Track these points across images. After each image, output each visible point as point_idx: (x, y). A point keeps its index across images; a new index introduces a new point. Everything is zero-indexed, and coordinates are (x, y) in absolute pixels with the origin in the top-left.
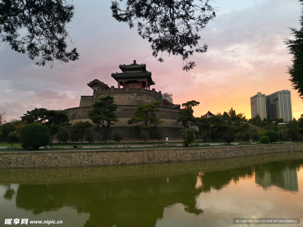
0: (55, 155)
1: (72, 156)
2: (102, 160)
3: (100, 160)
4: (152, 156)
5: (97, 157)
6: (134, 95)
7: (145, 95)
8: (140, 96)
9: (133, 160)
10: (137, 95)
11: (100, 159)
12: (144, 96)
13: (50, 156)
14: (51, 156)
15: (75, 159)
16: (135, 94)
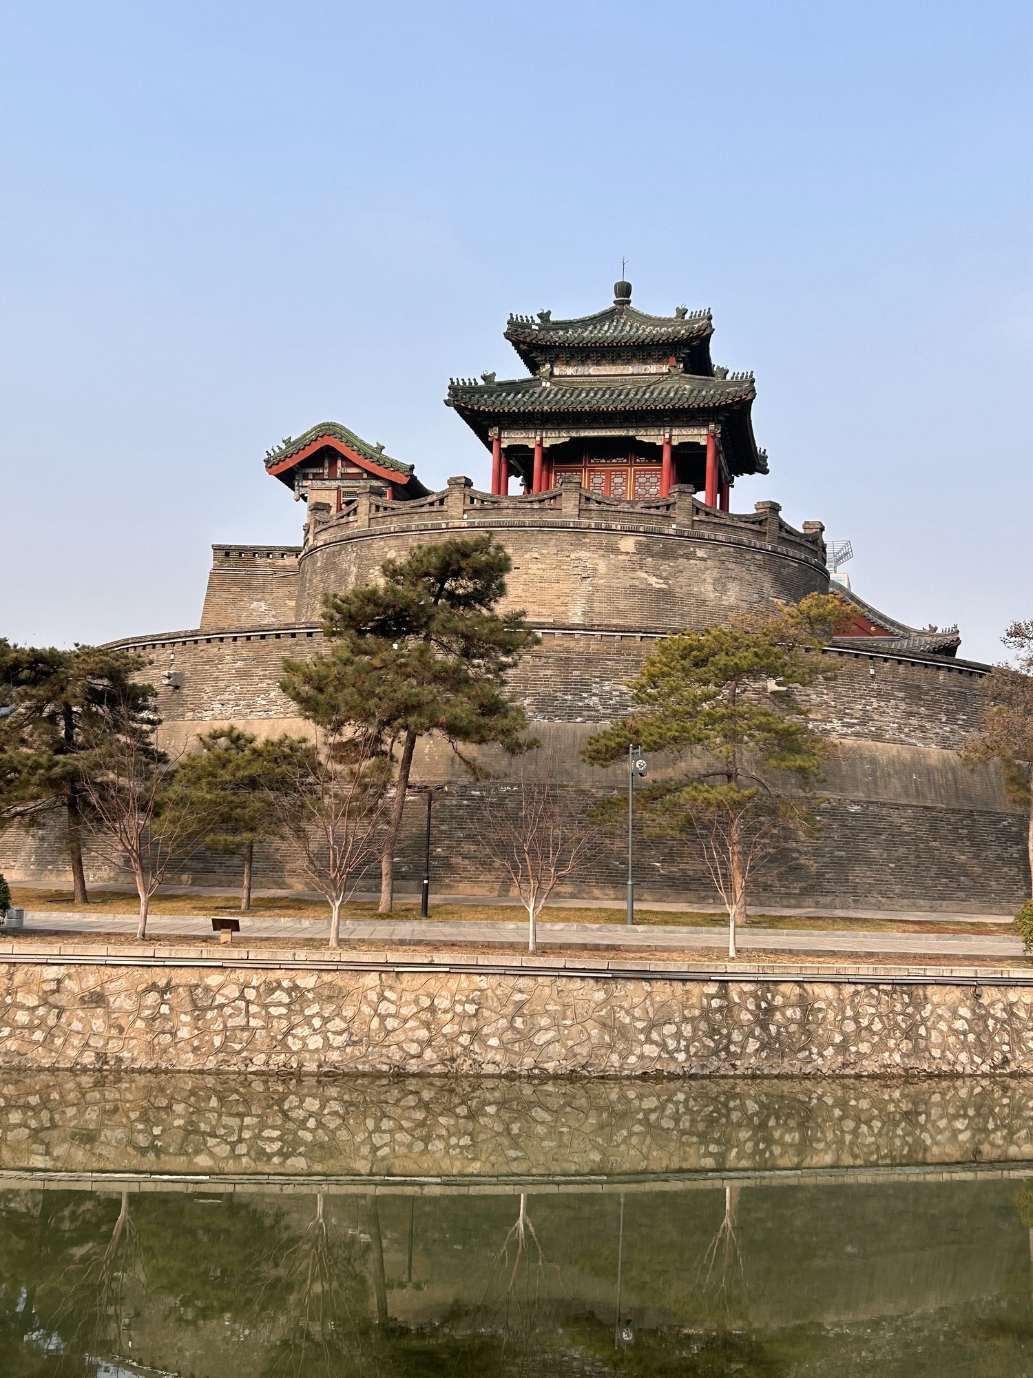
0: (91, 981)
1: (207, 989)
2: (423, 1034)
3: (412, 1029)
4: (791, 1021)
5: (393, 1009)
6: (618, 552)
7: (700, 553)
8: (667, 554)
9: (649, 1041)
10: (642, 549)
11: (411, 1024)
12: (692, 556)
13: (53, 986)
14: (59, 981)
15: (228, 1011)
16: (628, 544)
